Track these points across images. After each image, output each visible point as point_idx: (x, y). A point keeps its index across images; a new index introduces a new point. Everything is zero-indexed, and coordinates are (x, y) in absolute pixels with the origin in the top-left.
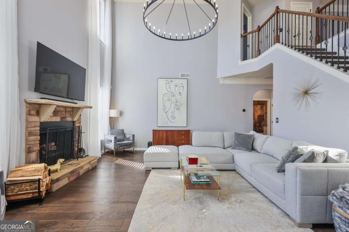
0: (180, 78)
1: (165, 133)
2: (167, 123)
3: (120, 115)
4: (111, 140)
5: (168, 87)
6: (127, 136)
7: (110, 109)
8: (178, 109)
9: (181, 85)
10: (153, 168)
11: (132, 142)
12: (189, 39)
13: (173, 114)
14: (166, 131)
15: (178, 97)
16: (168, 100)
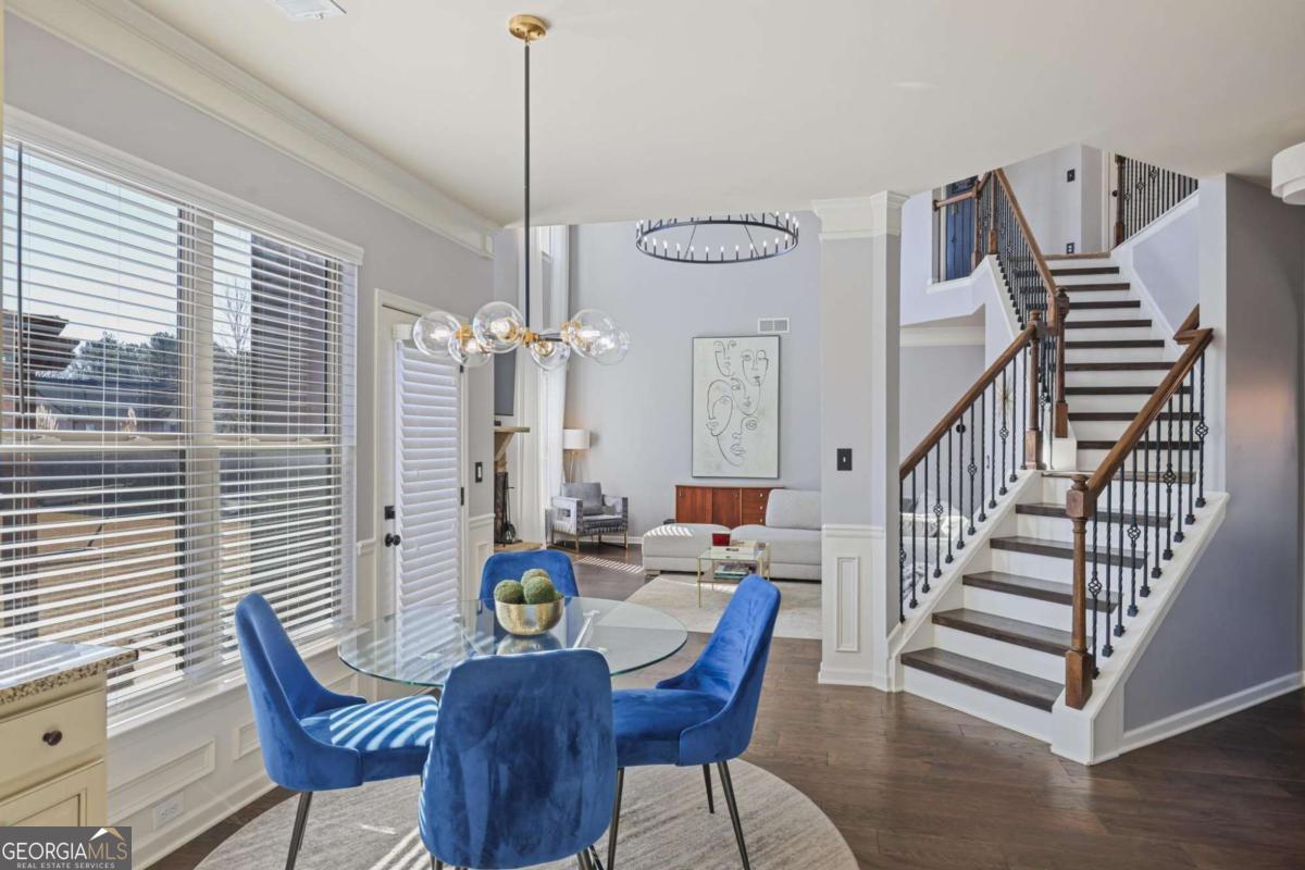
0: (759, 332)
1: (709, 496)
2: (719, 467)
3: (591, 445)
4: (569, 511)
5: (722, 361)
6: (609, 502)
7: (565, 428)
8: (752, 425)
9: (761, 355)
10: (663, 572)
11: (620, 516)
12: (752, 259)
13: (737, 441)
14: (714, 490)
15: (752, 390)
16: (724, 399)
